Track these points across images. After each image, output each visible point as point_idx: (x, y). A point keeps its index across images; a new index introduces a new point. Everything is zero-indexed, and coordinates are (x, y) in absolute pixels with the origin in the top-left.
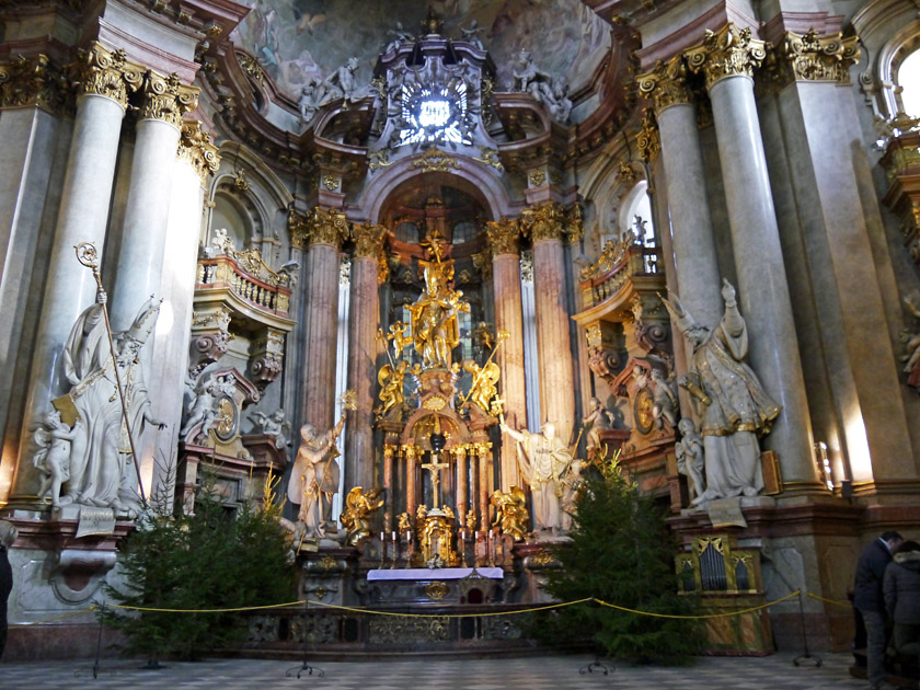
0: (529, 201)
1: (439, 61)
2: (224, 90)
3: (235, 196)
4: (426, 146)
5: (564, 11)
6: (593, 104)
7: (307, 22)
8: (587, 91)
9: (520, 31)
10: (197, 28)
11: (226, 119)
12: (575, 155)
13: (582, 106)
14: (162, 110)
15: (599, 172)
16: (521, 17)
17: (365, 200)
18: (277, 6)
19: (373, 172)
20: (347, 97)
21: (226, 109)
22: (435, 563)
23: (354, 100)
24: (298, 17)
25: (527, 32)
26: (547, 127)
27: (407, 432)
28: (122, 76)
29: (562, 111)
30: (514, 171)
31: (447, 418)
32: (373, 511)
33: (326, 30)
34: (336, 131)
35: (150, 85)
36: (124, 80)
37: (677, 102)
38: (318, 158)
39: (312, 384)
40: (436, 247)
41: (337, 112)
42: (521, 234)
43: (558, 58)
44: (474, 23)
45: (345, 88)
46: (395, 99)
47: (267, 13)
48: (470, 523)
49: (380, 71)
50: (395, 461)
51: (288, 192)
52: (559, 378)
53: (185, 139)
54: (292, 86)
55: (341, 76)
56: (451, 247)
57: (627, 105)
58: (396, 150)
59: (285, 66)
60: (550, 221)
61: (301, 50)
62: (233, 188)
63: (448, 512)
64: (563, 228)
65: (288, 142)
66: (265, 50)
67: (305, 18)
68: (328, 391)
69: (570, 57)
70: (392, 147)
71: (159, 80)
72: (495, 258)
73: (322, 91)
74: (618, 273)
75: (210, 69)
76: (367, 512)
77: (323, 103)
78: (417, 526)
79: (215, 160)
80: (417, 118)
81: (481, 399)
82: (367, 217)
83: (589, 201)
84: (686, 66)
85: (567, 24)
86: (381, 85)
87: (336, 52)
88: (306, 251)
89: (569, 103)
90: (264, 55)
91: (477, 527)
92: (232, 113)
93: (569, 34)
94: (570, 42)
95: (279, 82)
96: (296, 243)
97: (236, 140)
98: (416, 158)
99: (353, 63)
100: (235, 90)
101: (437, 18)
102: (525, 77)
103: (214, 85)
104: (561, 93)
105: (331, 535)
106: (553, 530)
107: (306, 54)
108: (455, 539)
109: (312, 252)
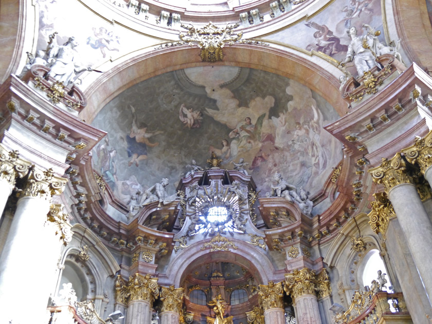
0: (289, 269)
1: (220, 182)
2: (81, 189)
3: (79, 265)
4: (213, 235)
5: (299, 151)
6: (326, 205)
7: (135, 158)
8: (322, 196)
9: (270, 165)
10: (69, 143)
11: (79, 210)
12: (318, 237)
13: (318, 206)
14: (38, 191)
15: (337, 246)
16: (270, 156)
17: (171, 271)
18: (118, 148)
19: (176, 252)
20: (161, 201)
21: (80, 202)
23: (165, 203)
24: (130, 156)
25: (275, 165)
26: (298, 217)
28: (14, 167)
29: (307, 207)
30: (274, 247)
33: (147, 164)
34: (152, 223)
35: (33, 175)
36: (15, 170)
37: (402, 183)
38: (139, 240)
40: (220, 307)
41: (154, 210)
42: (285, 293)
43: (297, 179)
44: (241, 160)
45: (160, 195)
46: (191, 205)
47: (111, 151)
49: (182, 186)
51: (116, 264)
53: (50, 216)
54: (123, 196)
55: (158, 188)
56: (230, 307)
57: (355, 198)
58: (192, 237)
59: (119, 184)
60: (307, 281)
61: (130, 175)
62: (78, 259)
64: (315, 287)
65: (119, 229)
66: (108, 172)
67: (134, 156)
69: (305, 178)
70: (189, 235)
71: (39, 172)
72: (267, 312)
73: (144, 197)
74: (371, 313)
75: (73, 173)
77: (145, 203)
79: (69, 235)
80: (206, 218)
82: (172, 282)
83: (332, 267)
84: (405, 160)
85: (301, 159)
86: (182, 197)
87: (152, 178)
88: (127, 307)
89: (311, 203)
90: (107, 176)
92: (84, 206)
93: (303, 165)
94: (304, 169)
95: (115, 193)
96: (120, 300)
97: (83, 225)
98: (206, 242)
99: (165, 181)
100: (88, 190)
101: (217, 158)
102: (279, 188)
103: (74, 184)
104: (305, 197)
107: (134, 178)
109: (131, 306)
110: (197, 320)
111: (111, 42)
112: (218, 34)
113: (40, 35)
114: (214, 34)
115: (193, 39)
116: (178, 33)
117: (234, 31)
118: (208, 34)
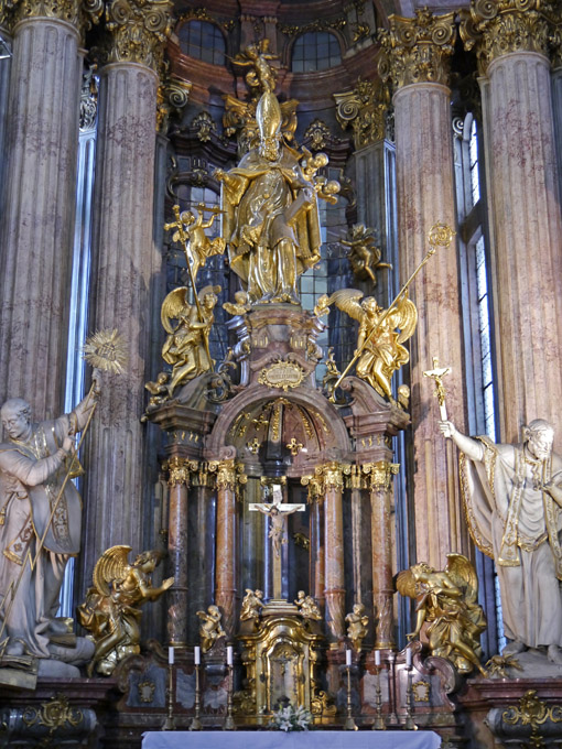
22: (293, 719)
27: (220, 432)
31: (304, 408)
32: (150, 599)
39: (20, 314)
40: (265, 71)
42: (459, 44)
48: (354, 633)
50: (191, 494)
52: (550, 335)
56: (291, 75)
60: (533, 14)
63: (308, 609)
64: (550, 32)
68: (55, 331)
72: (402, 91)
76: (138, 600)
78: (241, 636)
81: (378, 369)
88: (10, 35)
91: (369, 642)
105: (61, 650)
106: (552, 652)
108: (321, 667)
109: (26, 34)
110: (198, 102)
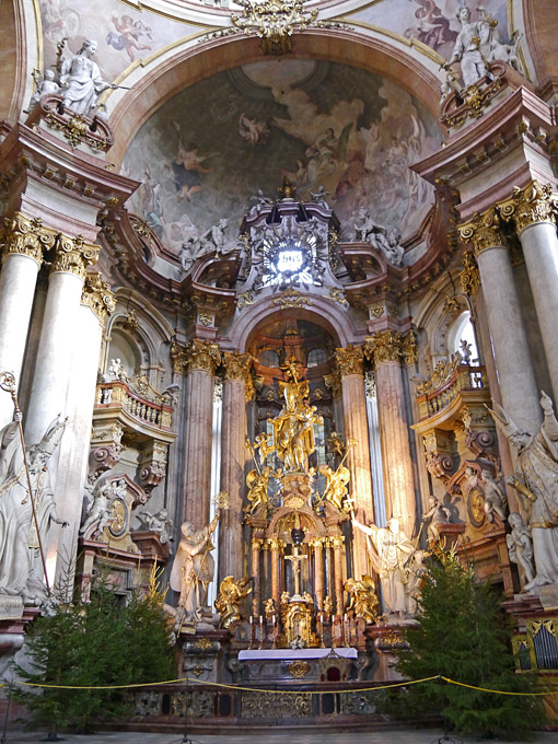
0: (371, 330)
1: (293, 219)
2: (120, 248)
3: (127, 332)
4: (284, 287)
5: (395, 176)
6: (422, 249)
7: (185, 192)
8: (417, 239)
9: (358, 194)
10: (99, 199)
11: (121, 270)
12: (408, 292)
13: (412, 252)
14: (70, 264)
15: (429, 304)
16: (359, 182)
17: (234, 333)
18: (162, 180)
19: (240, 309)
20: (218, 250)
21: (121, 262)
22: (297, 644)
23: (224, 253)
24: (178, 188)
25: (365, 194)
26: (384, 270)
27: (271, 527)
28: (39, 239)
29: (396, 256)
30: (358, 306)
31: (306, 515)
32: (243, 597)
33: (201, 198)
34: (210, 277)
35: (60, 245)
36: (40, 242)
37: (492, 245)
38: (195, 300)
39: (190, 487)
40: (294, 371)
41: (211, 262)
42: (365, 357)
43: (391, 214)
44: (321, 188)
45: (217, 243)
46: (258, 251)
47: (154, 186)
48: (327, 608)
49: (245, 228)
50: (261, 553)
51: (171, 328)
52: (401, 479)
53: (88, 288)
54: (174, 243)
55: (214, 233)
56: (306, 370)
57: (451, 249)
58: (259, 292)
59: (168, 227)
60: (389, 346)
61: (181, 214)
62: (126, 326)
63: (308, 599)
64: (400, 352)
65: (170, 288)
66: (152, 215)
67: (185, 189)
68: (204, 492)
69: (400, 213)
70: (256, 289)
71: (68, 241)
72: (344, 378)
73: (199, 247)
74: (449, 388)
75: (109, 231)
76: (238, 599)
77: (199, 255)
78: (281, 610)
79: (111, 303)
80: (276, 266)
81: (334, 498)
82: (236, 347)
83: (421, 329)
84: (499, 216)
85: (397, 187)
86: (246, 239)
87: (209, 215)
88: (186, 376)
89: (402, 250)
90: (151, 219)
91: (334, 611)
92: (126, 266)
93: (399, 195)
94: (400, 200)
95: (163, 240)
96: (177, 369)
97: (129, 287)
98: (276, 298)
99: (224, 222)
100: (128, 247)
101: (290, 185)
102: (364, 229)
103: (112, 243)
104: (395, 242)
105: (207, 619)
106: (401, 614)
107: (185, 217)
108: (314, 622)
109: (190, 376)
110: (268, 384)
111: (140, 38)
112: (284, 12)
113: (45, 41)
114: (279, 12)
115: (250, 23)
116: (229, 13)
117: (306, 7)
118: (271, 13)
